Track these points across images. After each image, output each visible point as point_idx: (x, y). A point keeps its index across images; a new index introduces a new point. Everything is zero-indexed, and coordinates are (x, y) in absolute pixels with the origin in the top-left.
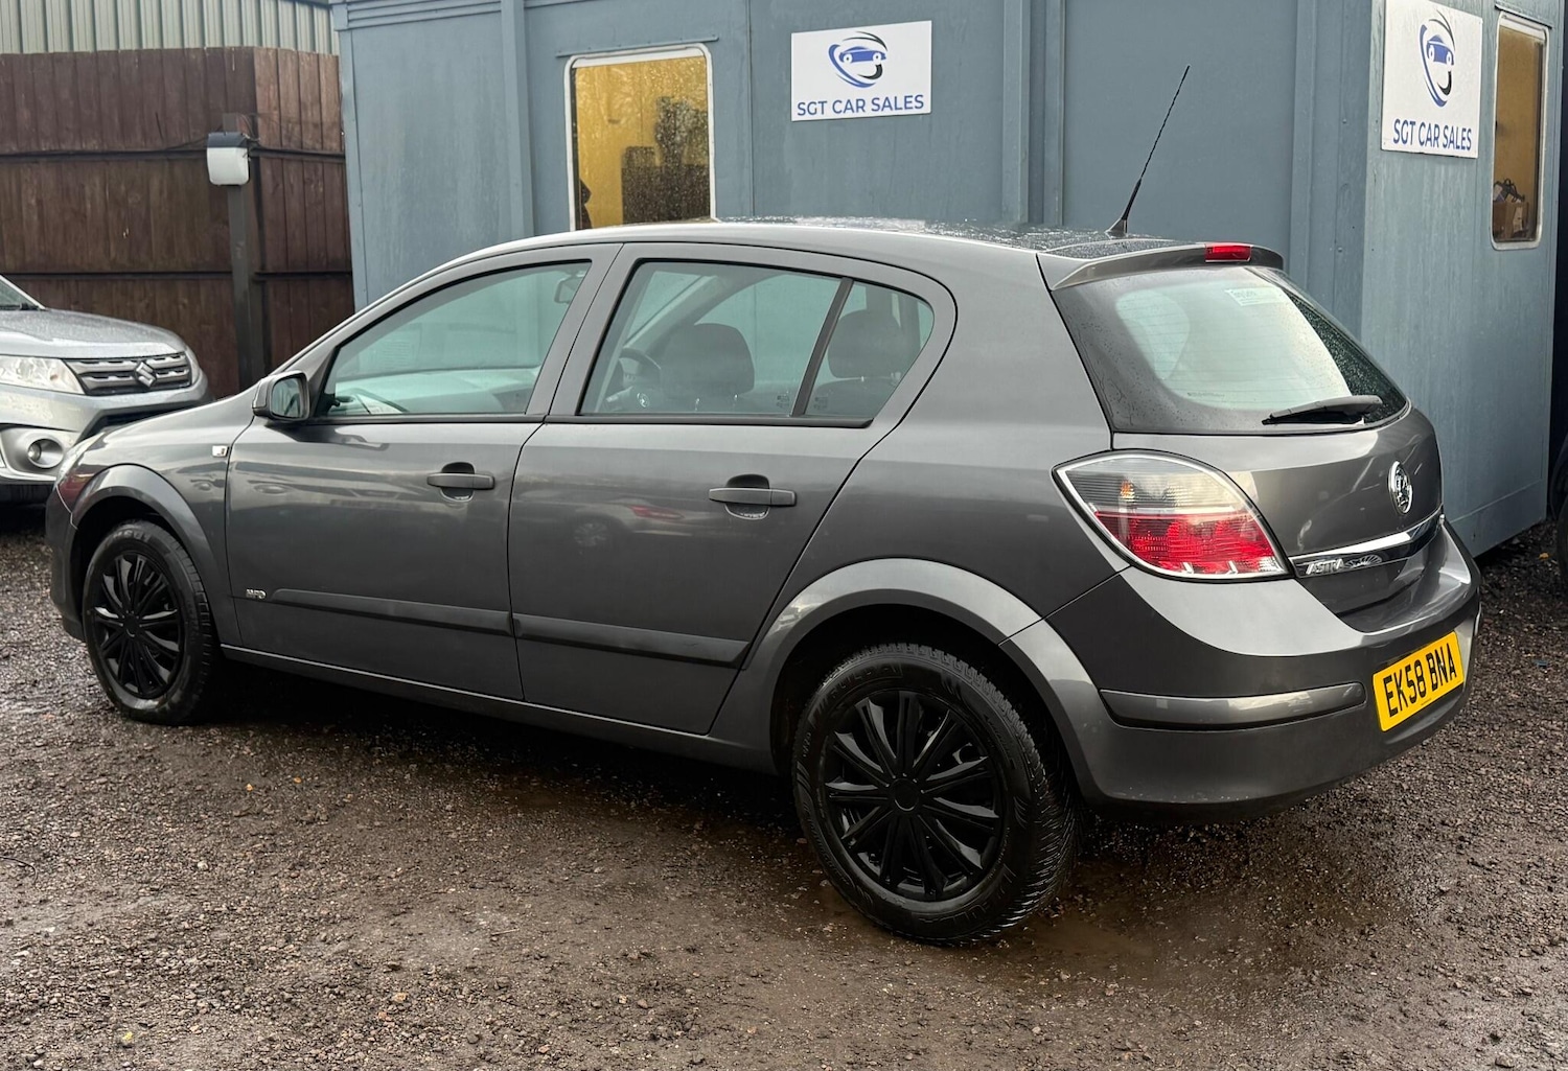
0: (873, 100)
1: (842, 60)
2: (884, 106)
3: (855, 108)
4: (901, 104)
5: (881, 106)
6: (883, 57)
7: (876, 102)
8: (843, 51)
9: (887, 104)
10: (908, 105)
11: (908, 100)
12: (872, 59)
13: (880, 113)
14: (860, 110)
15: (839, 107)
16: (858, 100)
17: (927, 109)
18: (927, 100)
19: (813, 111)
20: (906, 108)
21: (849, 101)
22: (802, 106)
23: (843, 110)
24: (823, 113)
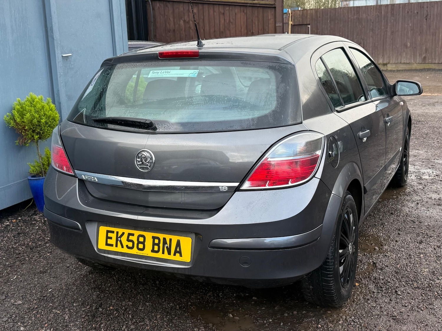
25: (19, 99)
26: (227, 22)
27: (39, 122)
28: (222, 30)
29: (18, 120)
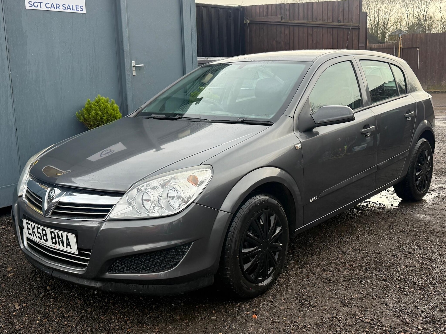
2: (68, 8)
4: (74, 8)
5: (67, 8)
7: (64, 6)
10: (77, 9)
11: (77, 7)
13: (66, 11)
14: (57, 8)
15: (48, 6)
16: (56, 4)
17: (84, 12)
18: (84, 8)
19: (36, 6)
20: (76, 10)
21: (52, 4)
22: (30, 3)
23: (50, 7)
24: (41, 7)
25: (89, 99)
27: (102, 119)
29: (86, 116)
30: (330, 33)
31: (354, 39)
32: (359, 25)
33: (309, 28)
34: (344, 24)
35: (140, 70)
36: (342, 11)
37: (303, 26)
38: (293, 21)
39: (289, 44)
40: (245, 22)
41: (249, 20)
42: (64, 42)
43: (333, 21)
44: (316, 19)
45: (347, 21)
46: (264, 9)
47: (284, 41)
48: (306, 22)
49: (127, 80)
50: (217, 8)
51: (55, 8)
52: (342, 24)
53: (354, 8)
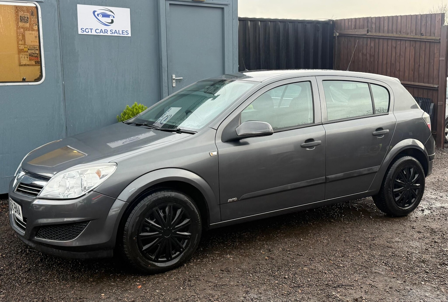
0: (110, 31)
1: (98, 16)
2: (115, 33)
3: (104, 32)
4: (121, 32)
5: (114, 32)
6: (114, 17)
7: (112, 31)
8: (98, 13)
9: (116, 32)
10: (123, 33)
11: (123, 32)
12: (109, 17)
13: (113, 35)
14: (106, 33)
15: (97, 31)
16: (105, 30)
17: (130, 35)
18: (130, 32)
19: (88, 32)
20: (122, 34)
21: (101, 30)
22: (82, 29)
23: (99, 32)
24: (91, 32)
25: (128, 106)
26: (398, 55)
28: (393, 62)
30: (413, 46)
31: (435, 52)
32: (440, 39)
33: (393, 41)
34: (426, 38)
35: (180, 82)
36: (424, 25)
37: (388, 39)
38: (378, 34)
39: (374, 56)
40: (334, 35)
41: (338, 33)
42: (110, 60)
43: (416, 35)
44: (400, 32)
45: (429, 35)
46: (353, 23)
47: (369, 53)
48: (390, 35)
49: (164, 91)
50: (305, 22)
51: (103, 33)
52: (424, 37)
53: (436, 22)
